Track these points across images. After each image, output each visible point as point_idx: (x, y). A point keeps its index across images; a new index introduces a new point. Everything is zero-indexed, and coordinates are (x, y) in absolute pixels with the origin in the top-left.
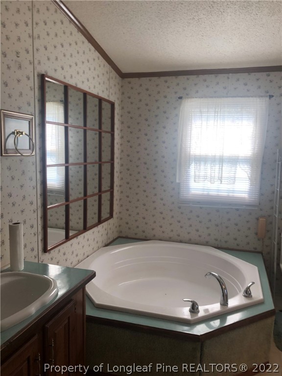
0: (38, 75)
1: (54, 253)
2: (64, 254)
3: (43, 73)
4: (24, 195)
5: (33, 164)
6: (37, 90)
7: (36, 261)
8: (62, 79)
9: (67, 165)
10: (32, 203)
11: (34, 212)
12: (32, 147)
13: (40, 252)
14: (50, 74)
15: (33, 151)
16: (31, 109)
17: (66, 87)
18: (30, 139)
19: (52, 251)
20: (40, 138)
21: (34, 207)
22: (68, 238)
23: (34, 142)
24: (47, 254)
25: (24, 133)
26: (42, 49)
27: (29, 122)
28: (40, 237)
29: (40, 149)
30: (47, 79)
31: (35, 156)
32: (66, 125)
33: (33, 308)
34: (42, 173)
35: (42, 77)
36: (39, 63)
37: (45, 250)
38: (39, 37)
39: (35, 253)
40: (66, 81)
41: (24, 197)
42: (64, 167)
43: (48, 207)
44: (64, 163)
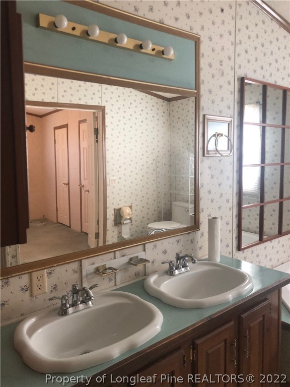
0: (238, 79)
1: (247, 252)
2: (258, 256)
3: (243, 76)
4: (222, 193)
5: (231, 164)
6: (236, 93)
7: (231, 256)
8: (261, 79)
9: (263, 165)
10: (228, 201)
11: (230, 209)
12: (230, 147)
13: (234, 249)
14: (249, 76)
15: (231, 152)
16: (231, 112)
17: (265, 87)
18: (228, 139)
19: (246, 251)
20: (238, 139)
21: (230, 205)
22: (261, 240)
23: (232, 142)
24: (240, 252)
25: (223, 135)
26: (243, 53)
27: (229, 124)
28: (235, 234)
29: (237, 149)
30: (246, 81)
31: (232, 157)
32: (264, 125)
33: (230, 296)
34: (238, 173)
35: (242, 80)
36: (240, 67)
37: (239, 248)
38: (241, 42)
39: (230, 249)
40: (265, 80)
41: (221, 195)
42: (260, 167)
43: (243, 206)
44: (260, 163)
